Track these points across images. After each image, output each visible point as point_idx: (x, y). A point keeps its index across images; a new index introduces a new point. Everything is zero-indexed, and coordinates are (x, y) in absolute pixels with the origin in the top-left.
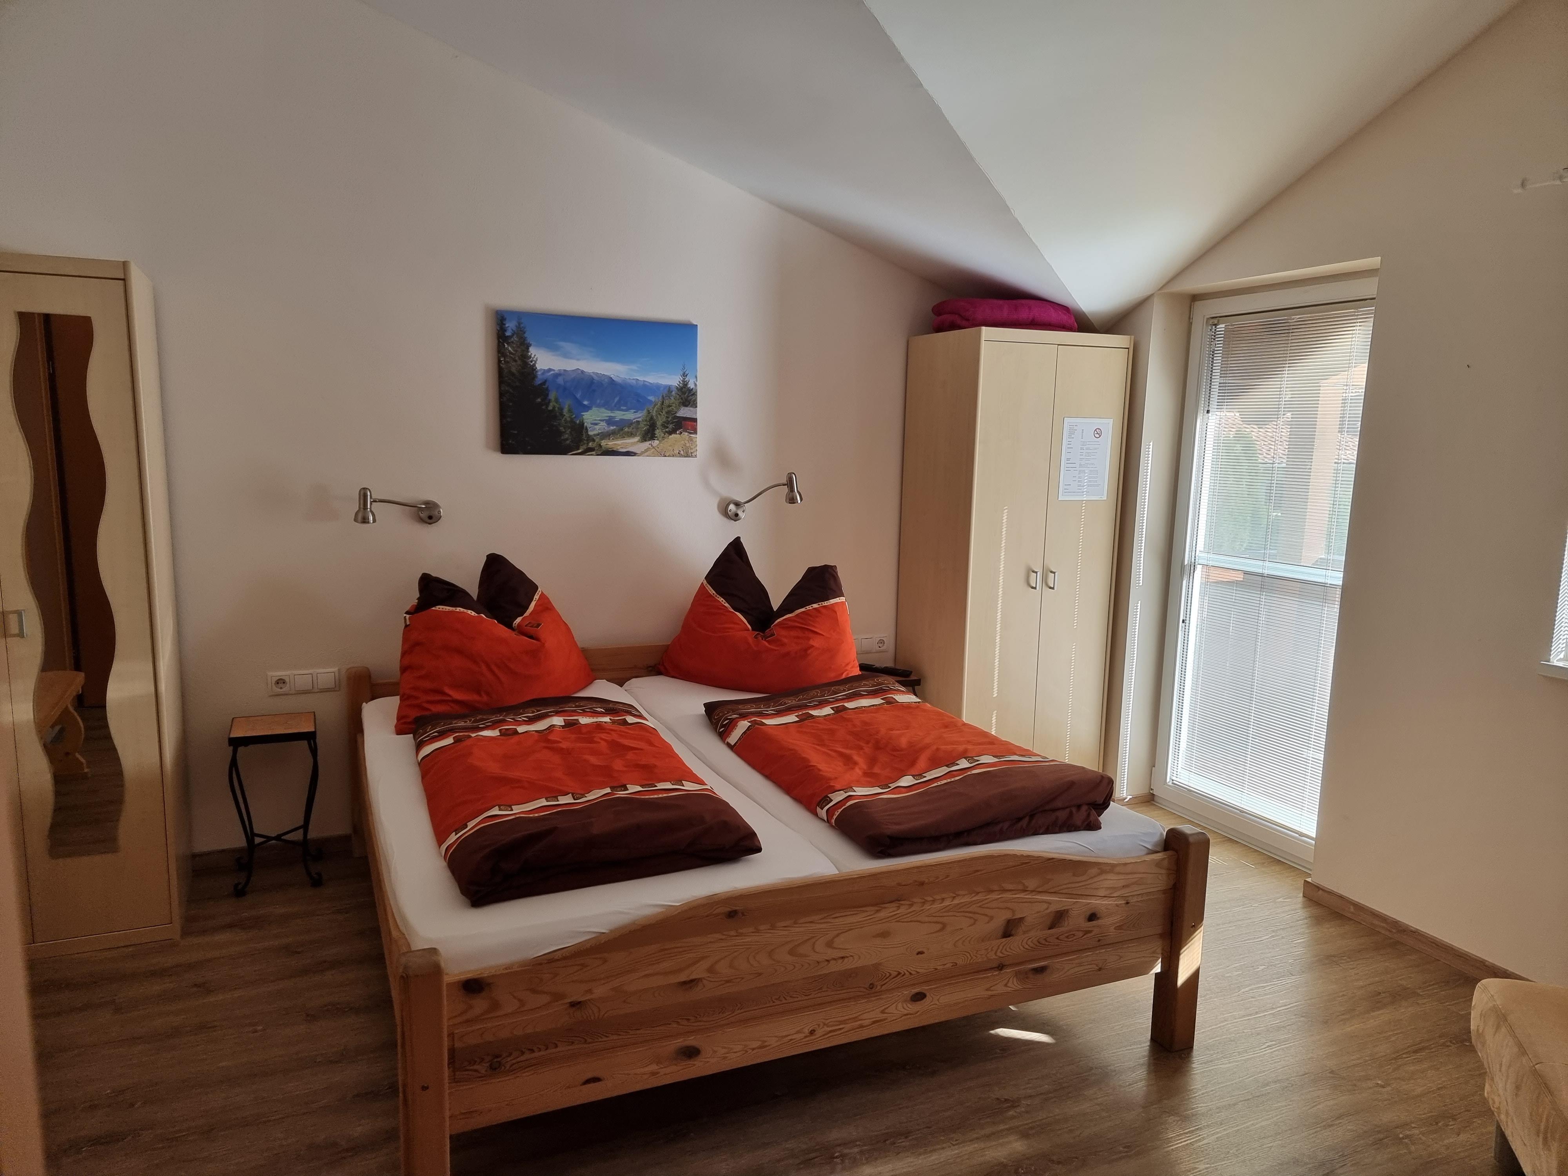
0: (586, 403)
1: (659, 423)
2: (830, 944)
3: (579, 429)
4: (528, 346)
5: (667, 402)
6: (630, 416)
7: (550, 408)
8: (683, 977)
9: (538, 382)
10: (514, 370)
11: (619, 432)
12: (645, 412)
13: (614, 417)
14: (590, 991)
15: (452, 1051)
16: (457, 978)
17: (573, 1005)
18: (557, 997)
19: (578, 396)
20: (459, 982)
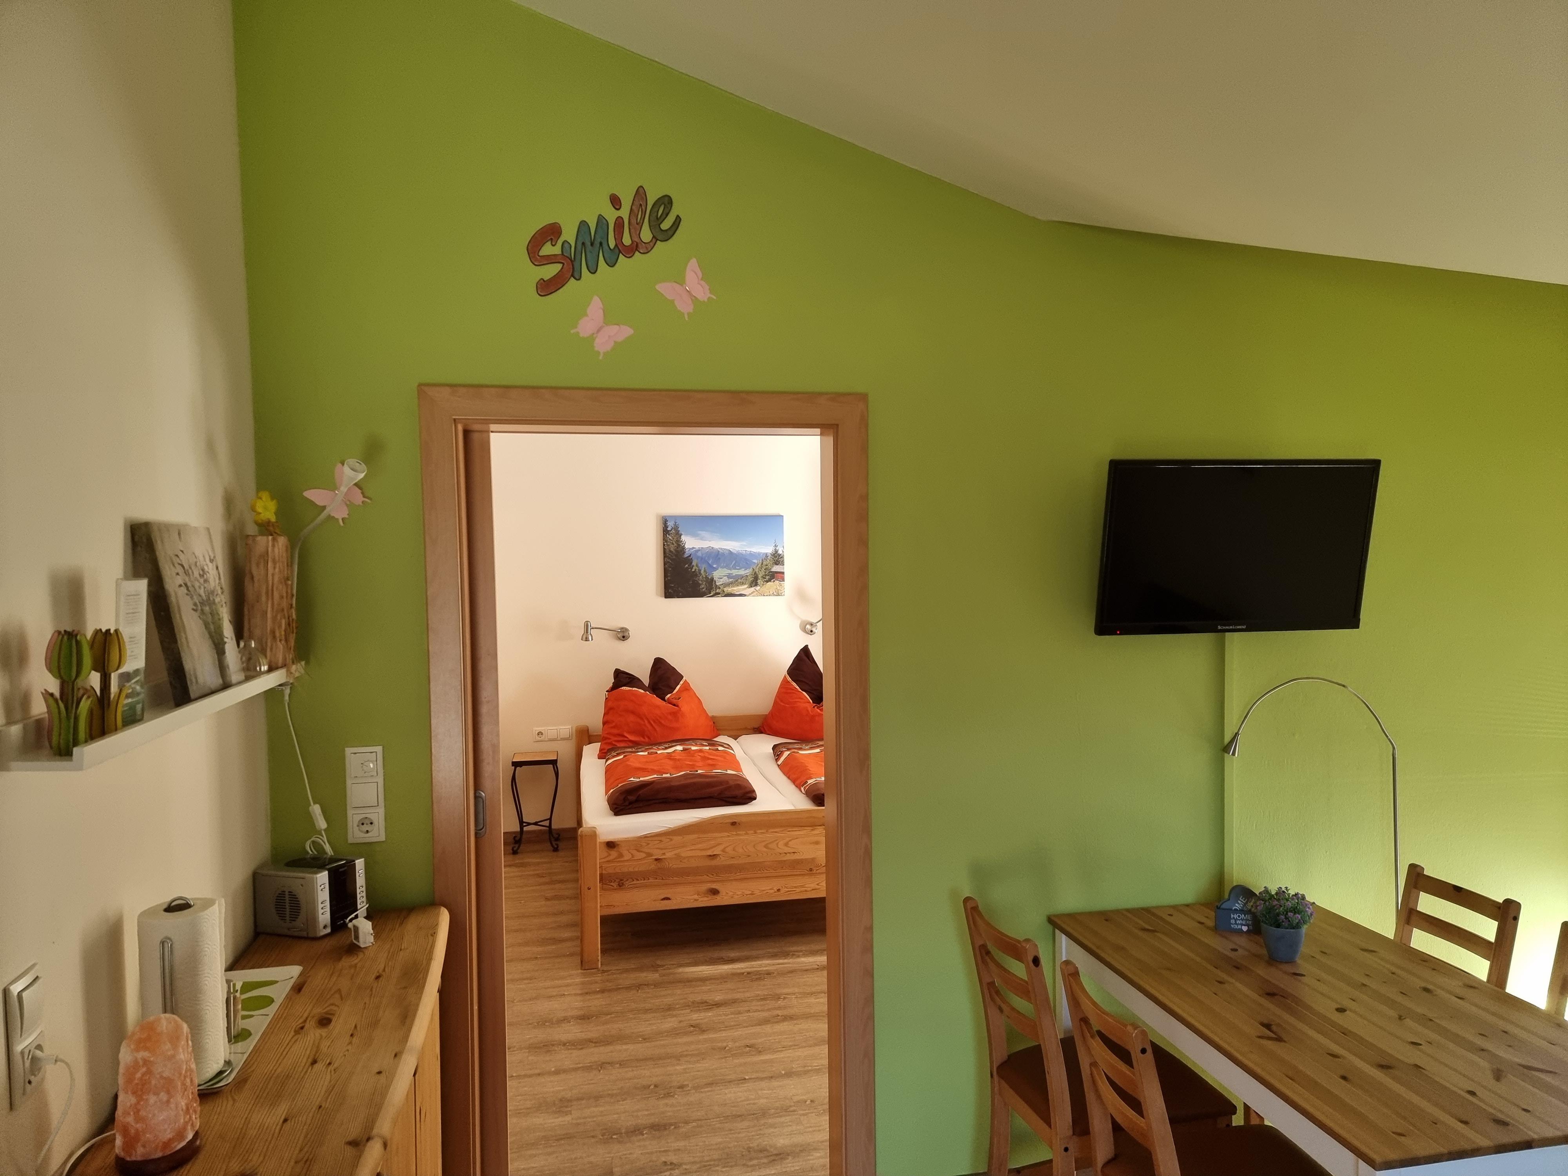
0: (715, 566)
1: (760, 576)
2: (786, 844)
3: (711, 582)
4: (681, 535)
5: (765, 563)
6: (742, 572)
7: (693, 570)
8: (710, 853)
9: (686, 555)
10: (672, 549)
11: (735, 582)
12: (751, 570)
13: (732, 574)
14: (664, 854)
15: (601, 875)
16: (604, 841)
17: (656, 860)
18: (649, 855)
19: (710, 562)
20: (604, 842)
